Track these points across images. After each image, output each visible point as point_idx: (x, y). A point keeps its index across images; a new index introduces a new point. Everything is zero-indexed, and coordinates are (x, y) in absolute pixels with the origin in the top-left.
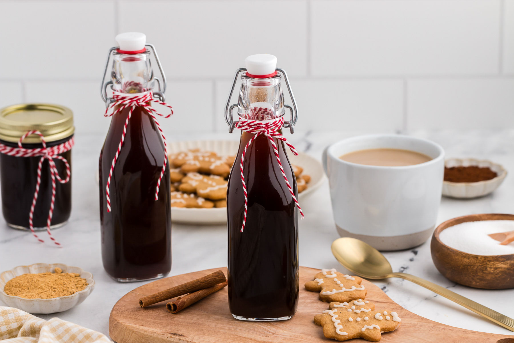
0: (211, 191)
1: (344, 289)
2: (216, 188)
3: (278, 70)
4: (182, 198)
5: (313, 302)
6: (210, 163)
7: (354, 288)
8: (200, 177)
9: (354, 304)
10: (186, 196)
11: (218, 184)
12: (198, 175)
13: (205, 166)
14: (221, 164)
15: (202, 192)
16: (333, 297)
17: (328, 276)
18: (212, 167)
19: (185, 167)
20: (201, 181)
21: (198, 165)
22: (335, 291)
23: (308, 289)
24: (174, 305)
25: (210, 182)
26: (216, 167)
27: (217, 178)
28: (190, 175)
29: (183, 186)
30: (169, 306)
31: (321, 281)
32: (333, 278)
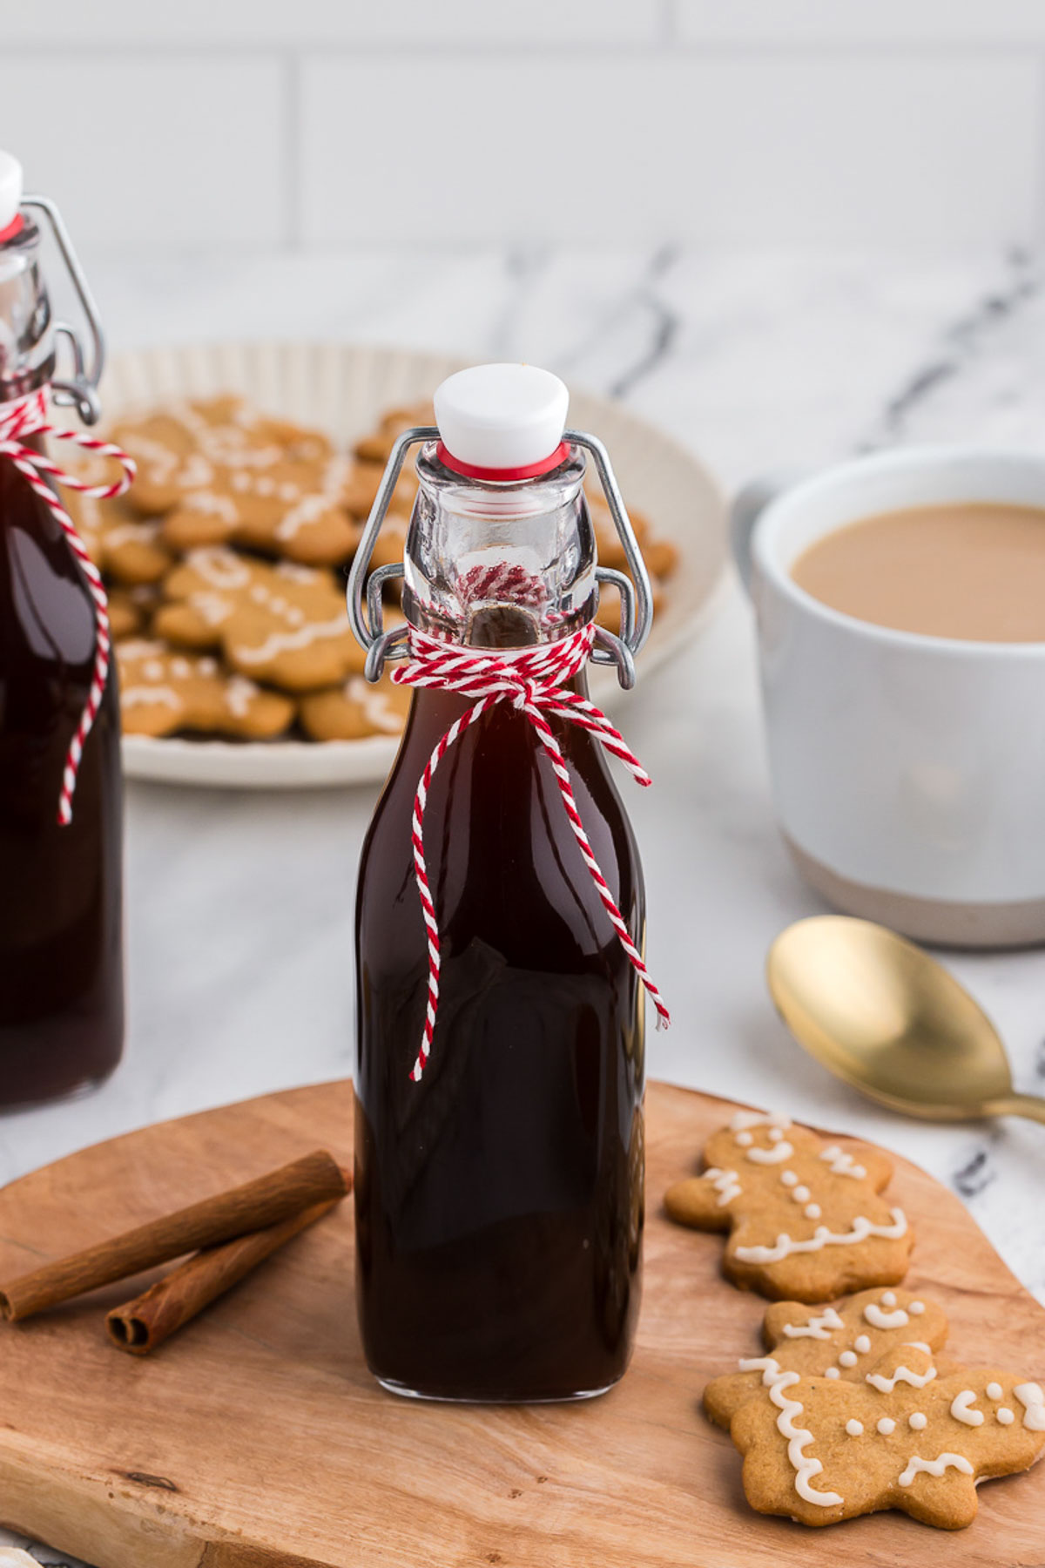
0: (285, 654)
1: (824, 1235)
2: (302, 639)
3: (571, 439)
4: (167, 680)
5: (697, 1293)
6: (279, 506)
7: (864, 1227)
8: (239, 573)
9: (864, 1320)
10: (181, 668)
11: (310, 617)
12: (230, 560)
13: (258, 523)
14: (325, 516)
15: (247, 655)
16: (780, 1277)
17: (758, 1154)
18: (288, 530)
19: (181, 526)
20: (241, 597)
21: (230, 515)
22: (786, 1245)
23: (678, 1218)
24: (136, 1323)
25: (278, 605)
26: (304, 528)
27: (306, 578)
28: (199, 561)
29: (171, 619)
30: (118, 1326)
31: (728, 1185)
32: (776, 1169)
